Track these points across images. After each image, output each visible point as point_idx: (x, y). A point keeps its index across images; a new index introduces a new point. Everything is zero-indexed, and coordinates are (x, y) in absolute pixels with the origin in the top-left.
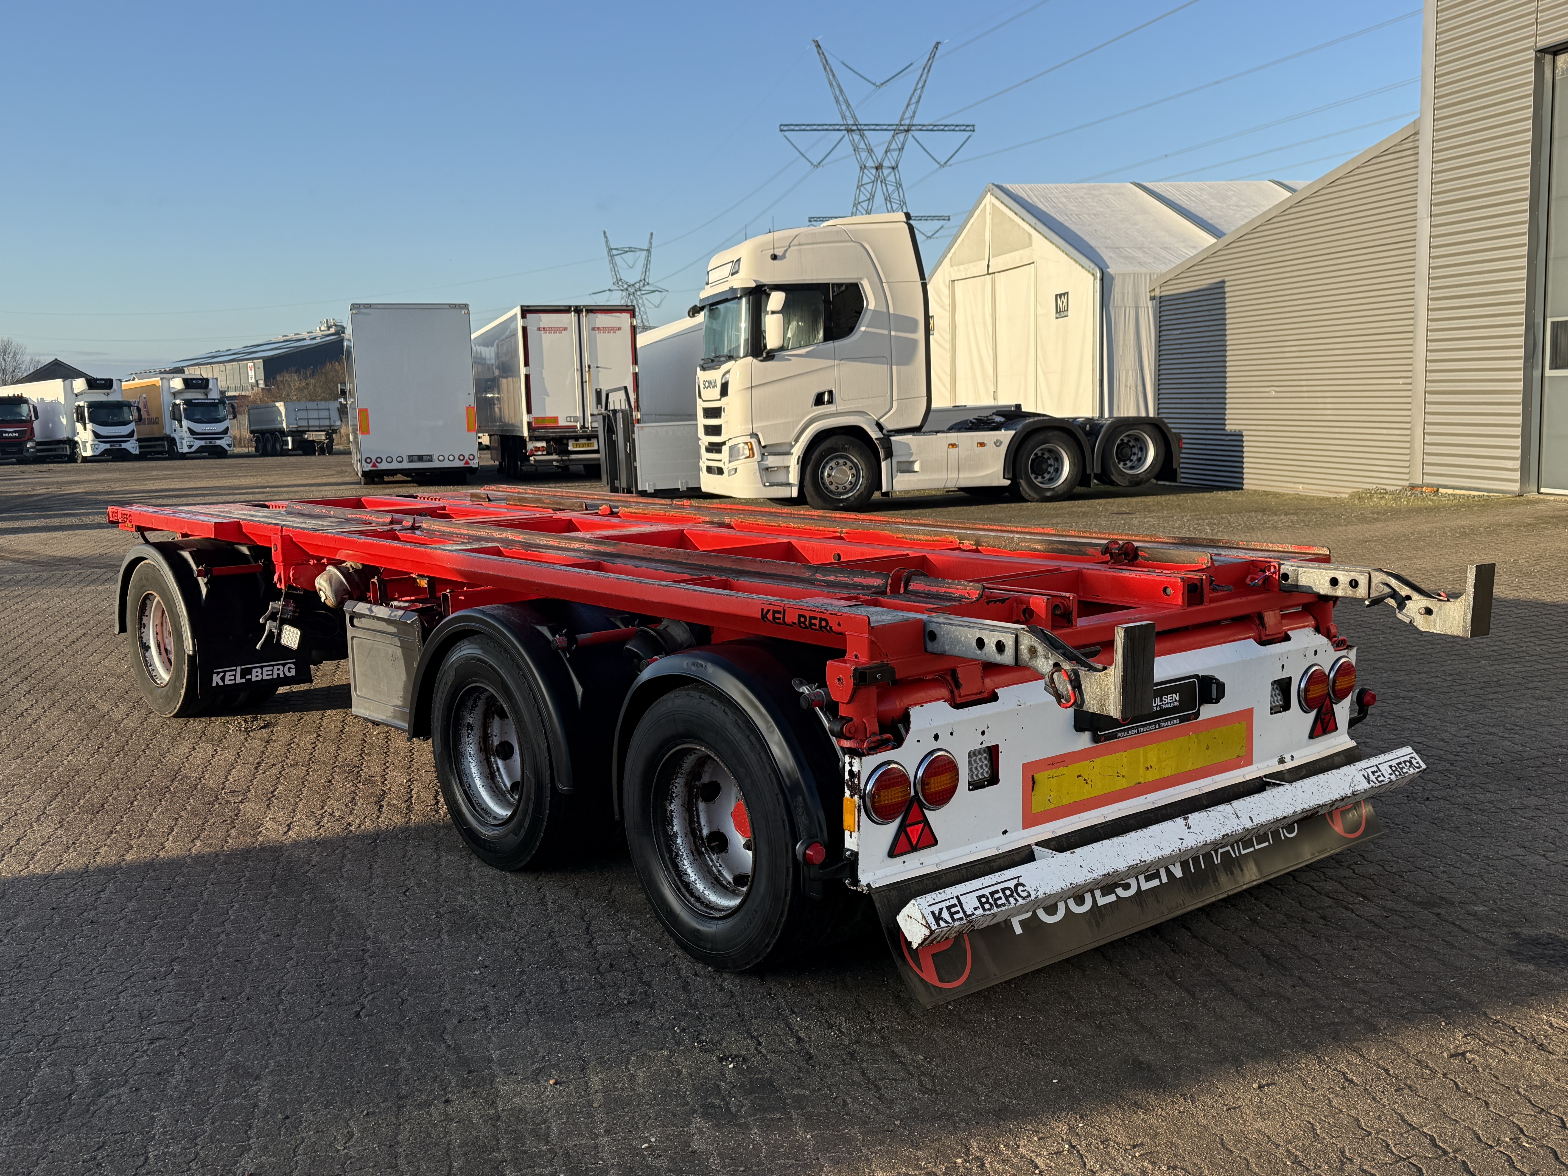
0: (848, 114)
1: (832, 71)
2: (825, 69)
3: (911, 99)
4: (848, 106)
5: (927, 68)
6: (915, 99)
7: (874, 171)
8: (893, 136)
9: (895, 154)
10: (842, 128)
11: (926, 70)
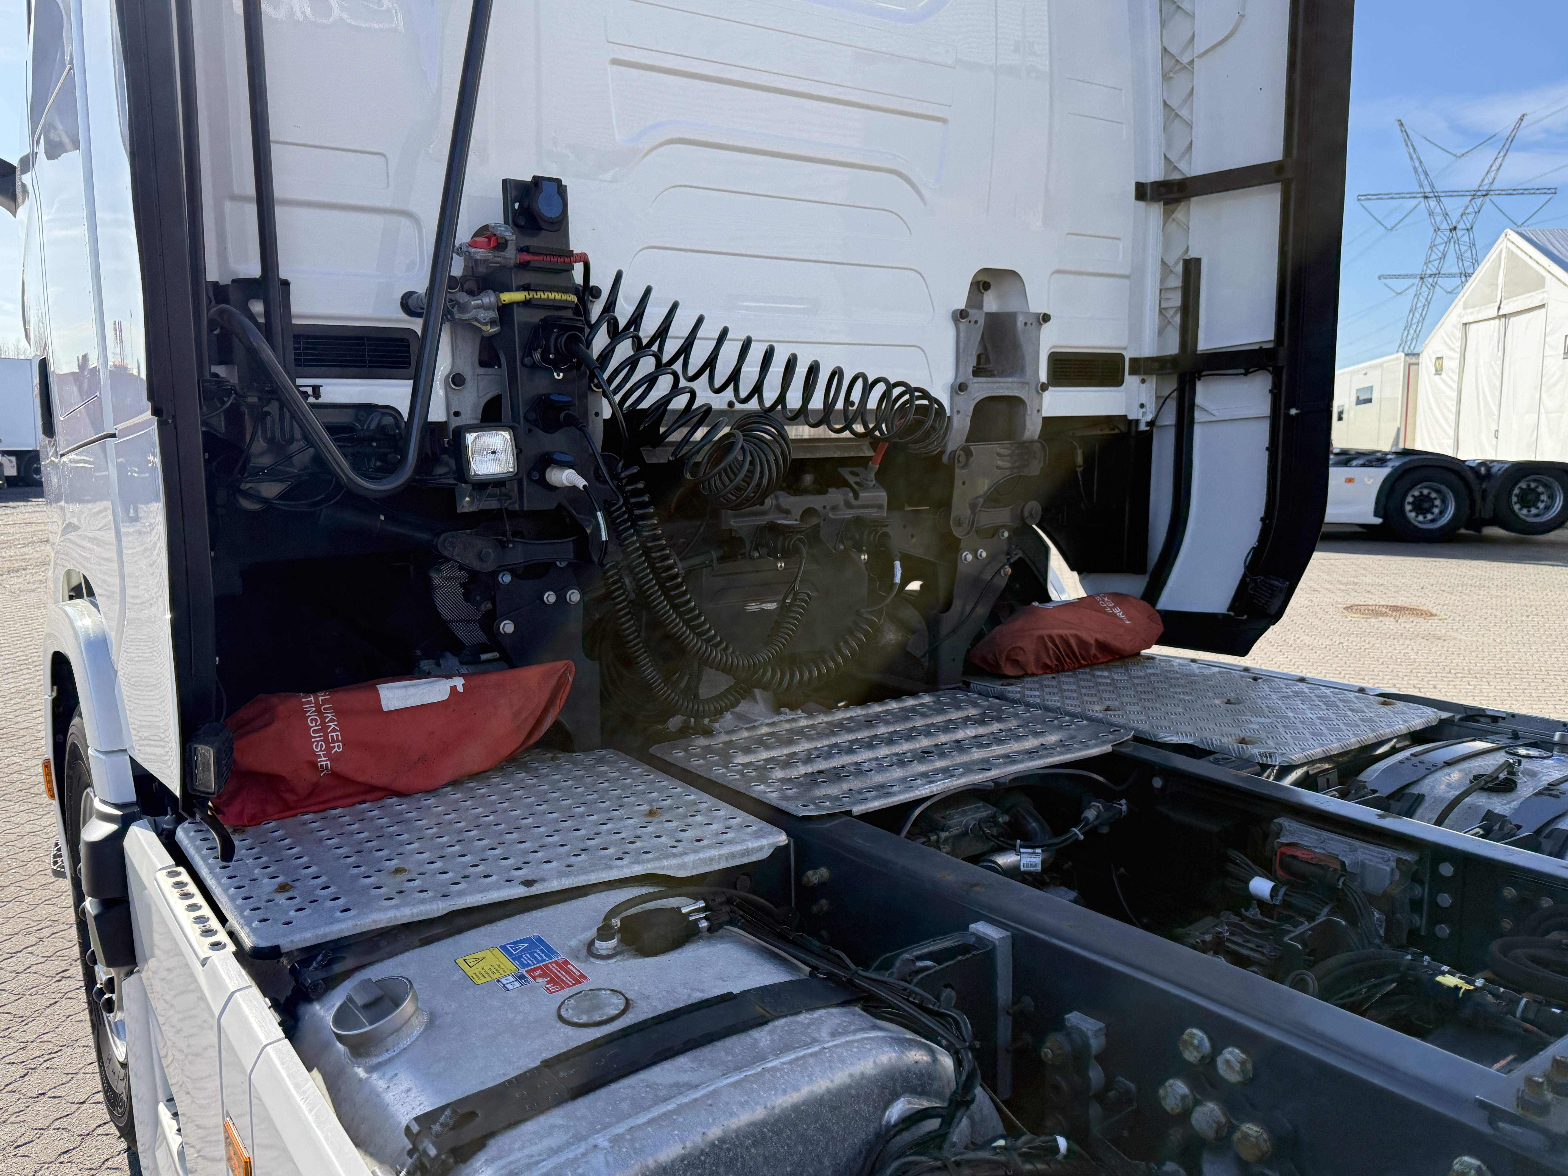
0: (1426, 182)
1: (1412, 145)
2: (1407, 144)
3: (1491, 166)
4: (1427, 175)
6: (1496, 167)
7: (1448, 233)
8: (1470, 201)
9: (1471, 217)
10: (1419, 195)
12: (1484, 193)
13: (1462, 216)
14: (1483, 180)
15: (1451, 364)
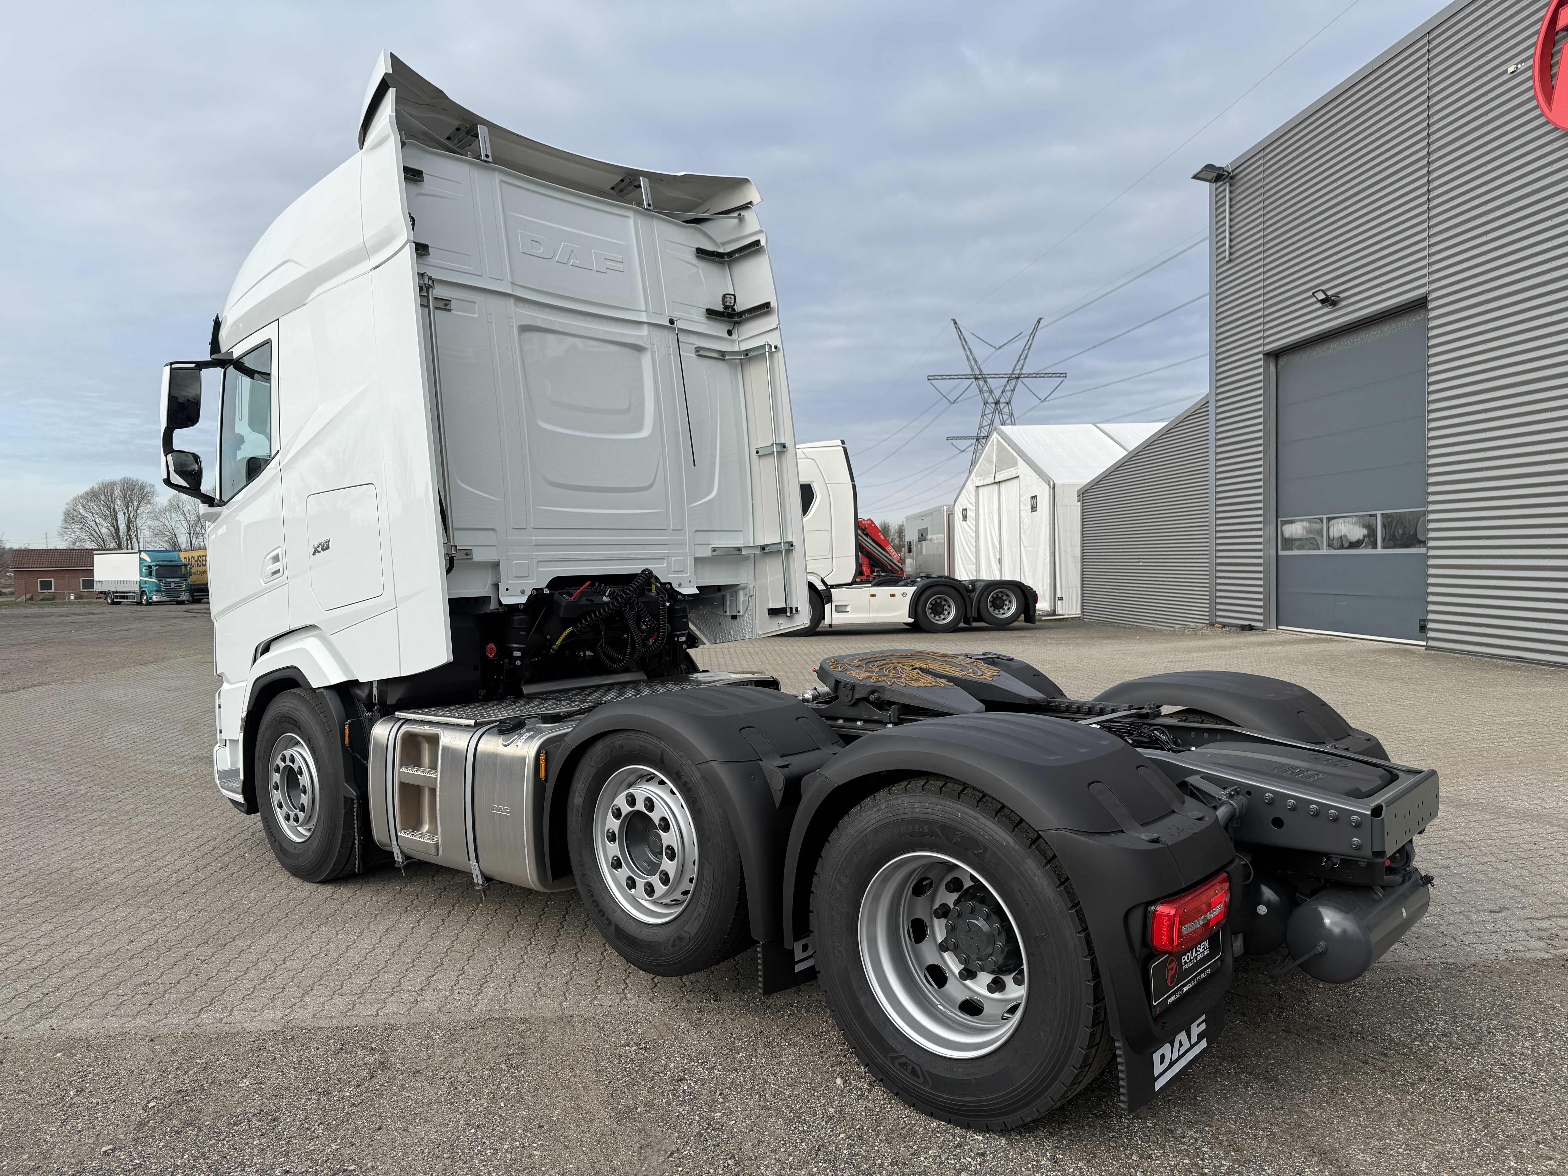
0: (975, 367)
1: (964, 339)
2: (960, 338)
3: (1020, 356)
4: (976, 362)
5: (1033, 335)
6: (1023, 356)
7: (993, 406)
8: (1008, 382)
9: (1009, 394)
10: (971, 377)
11: (1031, 337)
12: (1017, 376)
13: (1002, 392)
14: (1016, 366)
15: (970, 514)
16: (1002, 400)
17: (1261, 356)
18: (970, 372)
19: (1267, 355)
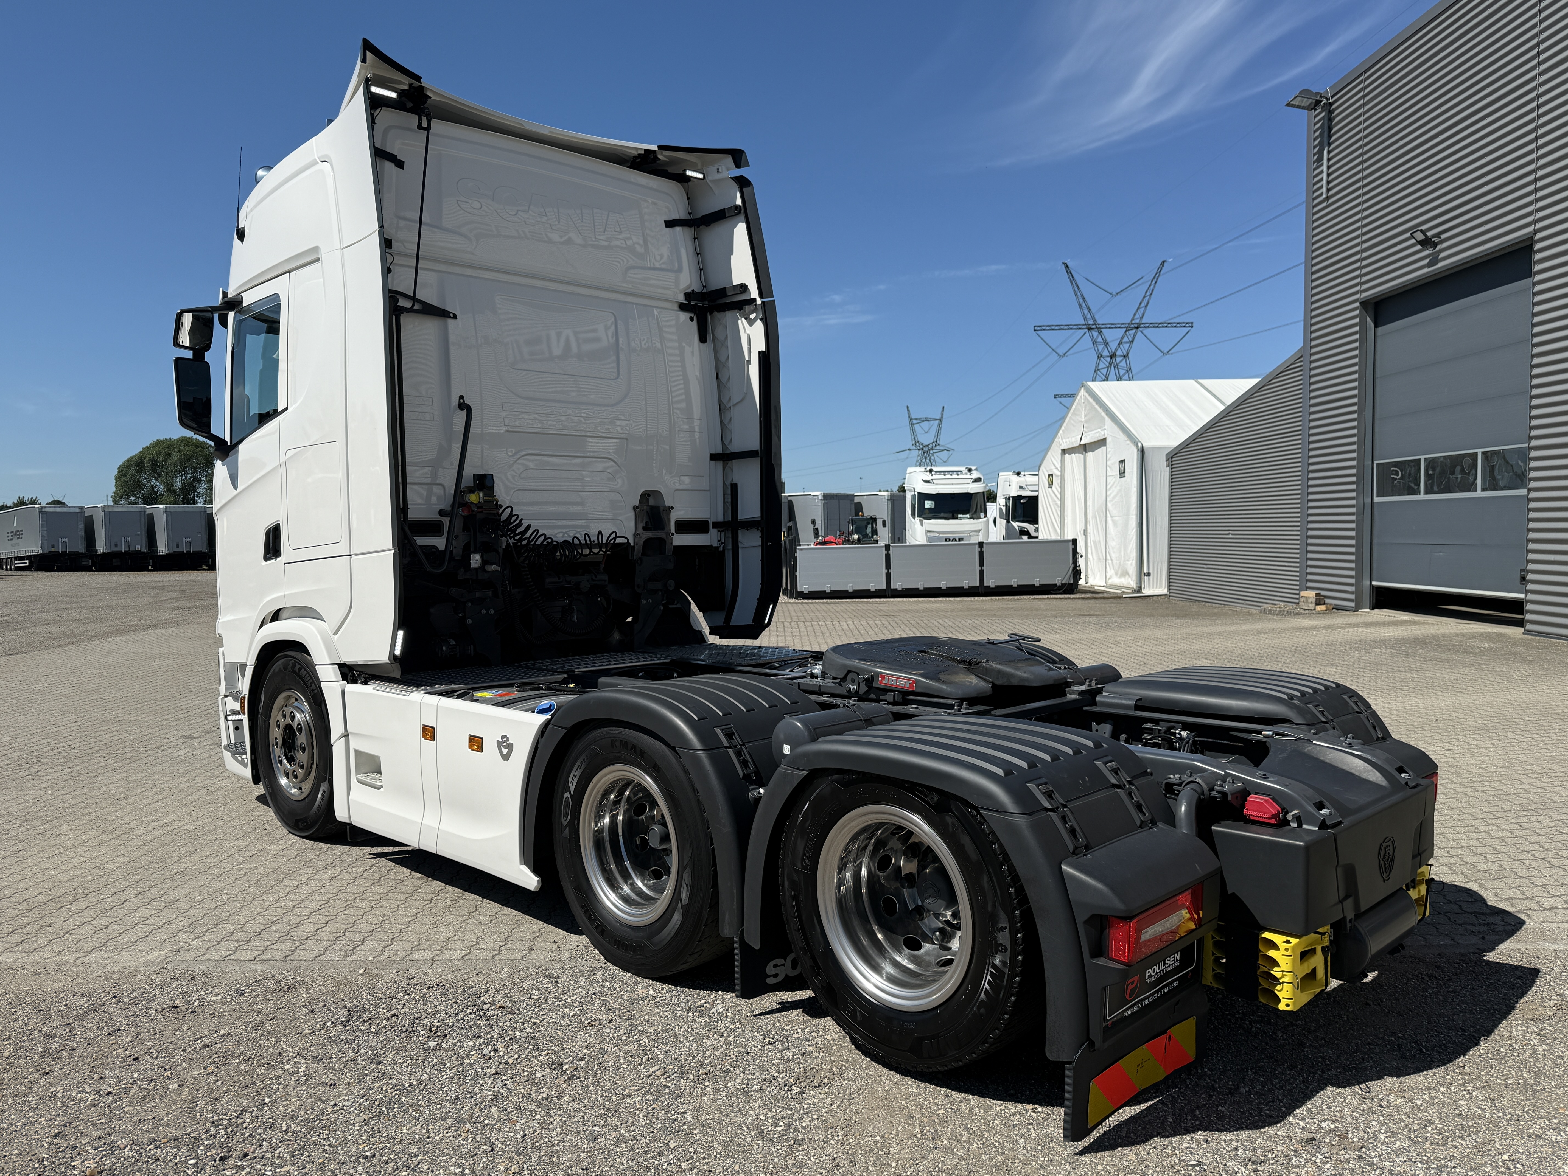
0: (1089, 316)
1: (1076, 284)
2: (1072, 284)
3: (1140, 303)
4: (1089, 310)
5: (1155, 279)
6: (1144, 304)
7: (1108, 359)
8: (1125, 332)
9: (1126, 346)
10: (1084, 327)
11: (1154, 282)
12: (1136, 326)
13: (1119, 344)
14: (1135, 315)
15: (1056, 480)
16: (1119, 353)
17: (1358, 304)
18: (1083, 323)
19: (1364, 304)
